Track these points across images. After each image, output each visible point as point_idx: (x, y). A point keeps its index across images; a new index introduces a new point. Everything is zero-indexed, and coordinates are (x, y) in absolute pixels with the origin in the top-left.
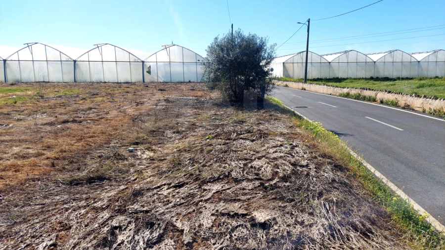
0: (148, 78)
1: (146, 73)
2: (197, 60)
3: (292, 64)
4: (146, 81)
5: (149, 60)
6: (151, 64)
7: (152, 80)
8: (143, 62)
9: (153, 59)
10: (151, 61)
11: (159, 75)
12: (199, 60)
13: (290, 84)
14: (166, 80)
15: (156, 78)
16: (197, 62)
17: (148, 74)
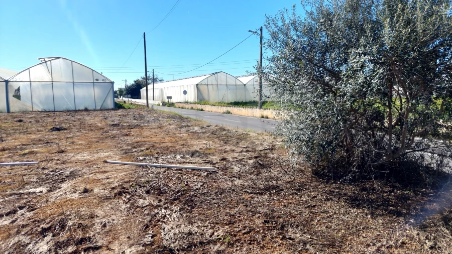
0: (15, 106)
1: (11, 98)
2: (95, 79)
3: (206, 86)
4: (12, 110)
5: (17, 78)
6: (21, 84)
7: (24, 108)
8: (7, 82)
9: (24, 77)
10: (20, 80)
11: (35, 100)
12: (97, 80)
13: (207, 108)
14: (46, 108)
15: (29, 104)
16: (95, 81)
17: (15, 99)
